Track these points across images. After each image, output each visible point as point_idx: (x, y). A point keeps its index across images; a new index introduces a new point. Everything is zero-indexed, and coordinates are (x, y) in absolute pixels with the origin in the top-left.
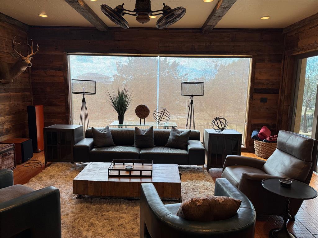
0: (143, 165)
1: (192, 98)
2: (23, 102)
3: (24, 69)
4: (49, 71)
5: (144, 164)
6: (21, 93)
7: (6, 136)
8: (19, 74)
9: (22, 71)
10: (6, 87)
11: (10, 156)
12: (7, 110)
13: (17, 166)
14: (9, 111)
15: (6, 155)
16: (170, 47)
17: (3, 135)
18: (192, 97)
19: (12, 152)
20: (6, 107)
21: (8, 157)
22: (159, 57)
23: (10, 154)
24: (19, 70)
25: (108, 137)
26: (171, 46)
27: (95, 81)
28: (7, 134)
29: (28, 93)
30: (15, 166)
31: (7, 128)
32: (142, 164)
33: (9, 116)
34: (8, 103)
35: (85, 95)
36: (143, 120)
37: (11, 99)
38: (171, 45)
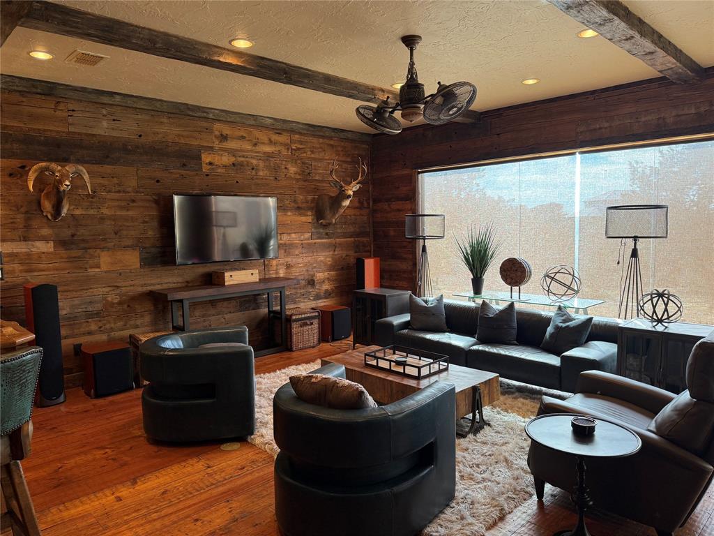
0: (420, 359)
1: (635, 244)
2: (356, 252)
3: (347, 203)
4: (394, 203)
5: (422, 358)
6: (353, 239)
7: (325, 300)
8: (342, 211)
9: (344, 207)
10: (330, 231)
11: (312, 326)
12: (329, 263)
13: (322, 344)
14: (331, 264)
15: (306, 324)
16: (603, 130)
17: (321, 299)
18: (636, 241)
19: (316, 322)
20: (328, 259)
21: (309, 327)
22: (577, 153)
23: (312, 324)
24: (339, 206)
25: (433, 314)
26: (606, 128)
27: (444, 216)
28: (326, 298)
29: (365, 240)
30: (319, 343)
31: (327, 290)
32: (418, 357)
33: (333, 273)
34: (331, 253)
35: (426, 240)
36: (516, 289)
37: (336, 247)
38: (605, 126)
